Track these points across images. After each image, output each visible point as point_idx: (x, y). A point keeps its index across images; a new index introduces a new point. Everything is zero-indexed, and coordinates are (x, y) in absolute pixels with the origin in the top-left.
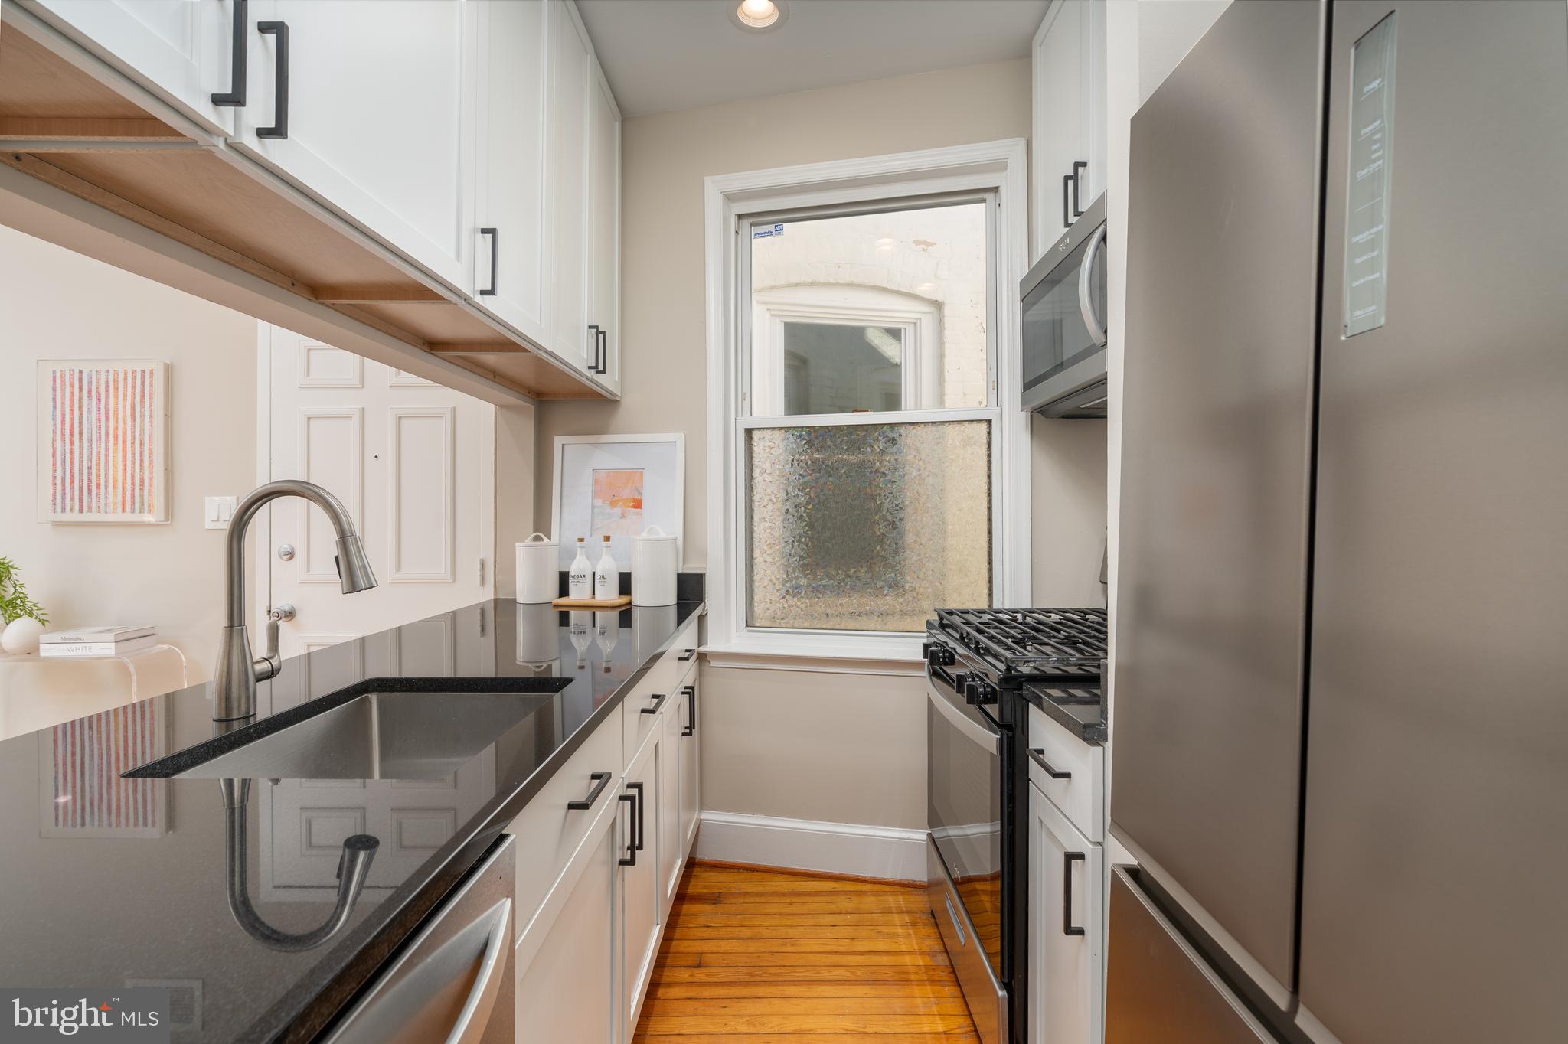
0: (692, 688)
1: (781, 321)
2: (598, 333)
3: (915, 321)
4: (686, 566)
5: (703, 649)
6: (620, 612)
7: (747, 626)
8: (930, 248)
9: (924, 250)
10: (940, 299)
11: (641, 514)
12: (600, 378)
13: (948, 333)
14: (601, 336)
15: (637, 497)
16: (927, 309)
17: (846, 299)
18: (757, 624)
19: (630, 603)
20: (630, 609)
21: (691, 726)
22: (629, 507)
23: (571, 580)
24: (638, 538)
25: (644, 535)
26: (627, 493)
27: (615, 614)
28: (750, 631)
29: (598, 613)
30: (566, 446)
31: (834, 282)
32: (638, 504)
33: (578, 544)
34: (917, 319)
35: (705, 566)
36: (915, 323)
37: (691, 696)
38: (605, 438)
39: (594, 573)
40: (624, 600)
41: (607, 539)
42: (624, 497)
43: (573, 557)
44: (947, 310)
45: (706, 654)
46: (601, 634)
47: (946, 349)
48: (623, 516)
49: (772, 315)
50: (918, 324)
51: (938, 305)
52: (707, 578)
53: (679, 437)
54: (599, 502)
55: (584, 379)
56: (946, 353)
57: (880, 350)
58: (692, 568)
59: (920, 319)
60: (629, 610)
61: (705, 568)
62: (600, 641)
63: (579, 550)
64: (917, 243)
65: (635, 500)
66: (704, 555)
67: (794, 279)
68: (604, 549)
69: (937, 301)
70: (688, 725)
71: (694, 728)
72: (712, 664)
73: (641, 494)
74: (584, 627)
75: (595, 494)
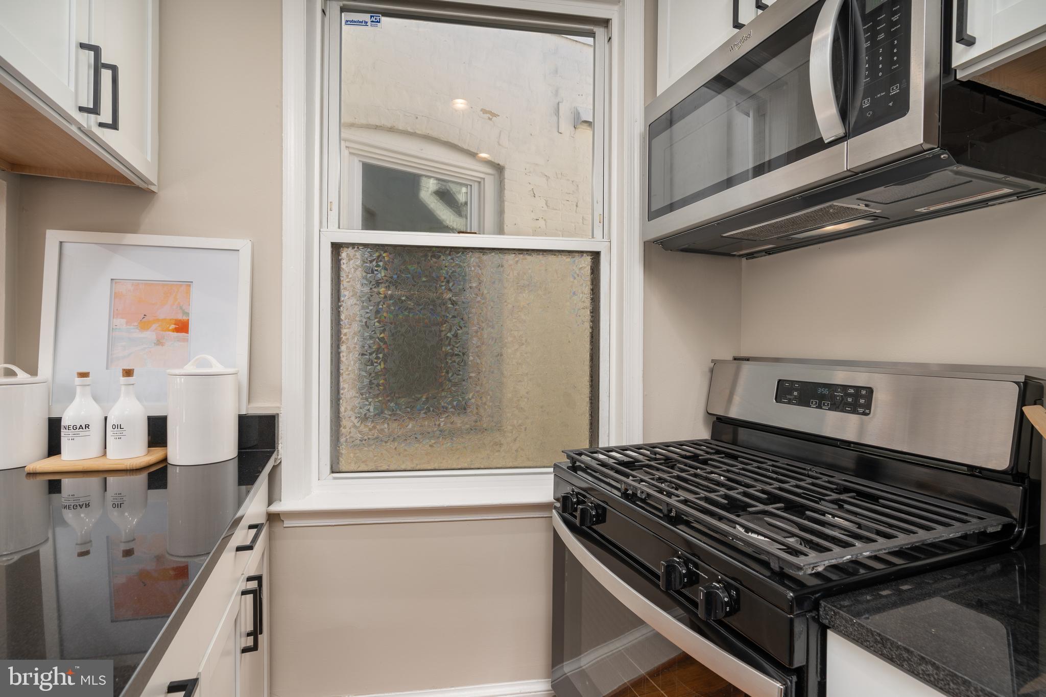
0: (259, 578)
1: (359, 161)
2: (98, 66)
3: (479, 180)
4: (252, 405)
5: (275, 508)
6: (150, 474)
7: (333, 472)
8: (494, 118)
9: (490, 119)
10: (501, 163)
11: (186, 340)
12: (107, 135)
13: (507, 193)
14: (106, 75)
15: (180, 317)
16: (490, 171)
17: (422, 150)
18: (344, 469)
19: (165, 460)
20: (166, 466)
21: (256, 632)
22: (169, 331)
23: (63, 432)
24: (177, 371)
25: (190, 368)
26: (168, 312)
27: (143, 477)
28: (335, 478)
29: (111, 480)
30: (66, 247)
31: (411, 131)
32: (182, 327)
33: (78, 381)
34: (481, 178)
35: (278, 405)
36: (479, 183)
37: (257, 594)
38: (130, 238)
39: (106, 418)
40: (156, 455)
41: (128, 373)
42: (162, 317)
43: (71, 397)
44: (507, 173)
45: (279, 514)
46: (115, 506)
47: (506, 207)
48: (159, 342)
49: (350, 153)
50: (482, 182)
51: (499, 169)
52: (280, 419)
53: (244, 246)
54: (120, 322)
55: (74, 128)
56: (506, 210)
57: (435, 214)
58: (261, 407)
59: (484, 179)
60: (164, 470)
61: (279, 408)
62: (114, 514)
63: (78, 389)
64: (484, 111)
65: (177, 322)
66: (278, 391)
67: (374, 121)
68: (123, 388)
69: (499, 164)
70: (250, 628)
71: (261, 633)
72: (287, 523)
73: (188, 314)
74: (88, 499)
75: (114, 313)
